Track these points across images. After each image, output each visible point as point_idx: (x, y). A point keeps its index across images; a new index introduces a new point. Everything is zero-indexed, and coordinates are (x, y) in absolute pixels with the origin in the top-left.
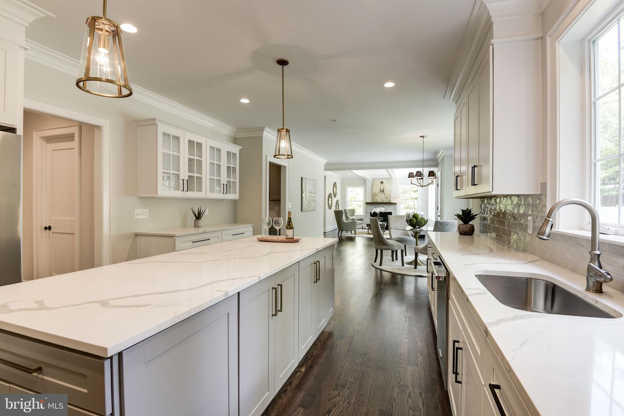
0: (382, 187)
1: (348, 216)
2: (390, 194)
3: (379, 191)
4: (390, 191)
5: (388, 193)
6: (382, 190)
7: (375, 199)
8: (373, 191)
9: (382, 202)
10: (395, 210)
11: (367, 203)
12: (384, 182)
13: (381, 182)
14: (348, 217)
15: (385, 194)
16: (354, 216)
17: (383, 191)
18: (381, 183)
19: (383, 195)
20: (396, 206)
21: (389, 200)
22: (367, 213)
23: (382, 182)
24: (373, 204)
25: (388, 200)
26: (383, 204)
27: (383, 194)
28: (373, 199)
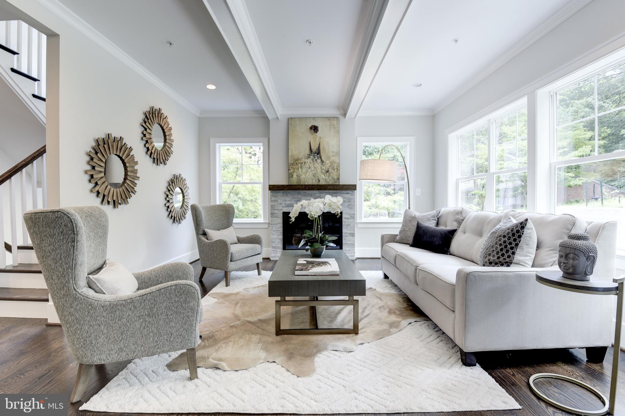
0: (315, 140)
1: (206, 230)
2: (338, 161)
3: (308, 152)
4: (338, 154)
5: (332, 158)
6: (314, 148)
7: (295, 176)
8: (290, 154)
9: (315, 182)
10: (350, 204)
11: (273, 188)
12: (319, 129)
13: (311, 128)
14: (205, 234)
15: (322, 162)
16: (231, 229)
17: (319, 153)
18: (312, 131)
19: (318, 164)
20: (353, 195)
21: (336, 177)
22: (272, 215)
23: (315, 129)
24: (289, 190)
25: (334, 179)
26: (318, 189)
27: (319, 161)
28: (290, 176)
